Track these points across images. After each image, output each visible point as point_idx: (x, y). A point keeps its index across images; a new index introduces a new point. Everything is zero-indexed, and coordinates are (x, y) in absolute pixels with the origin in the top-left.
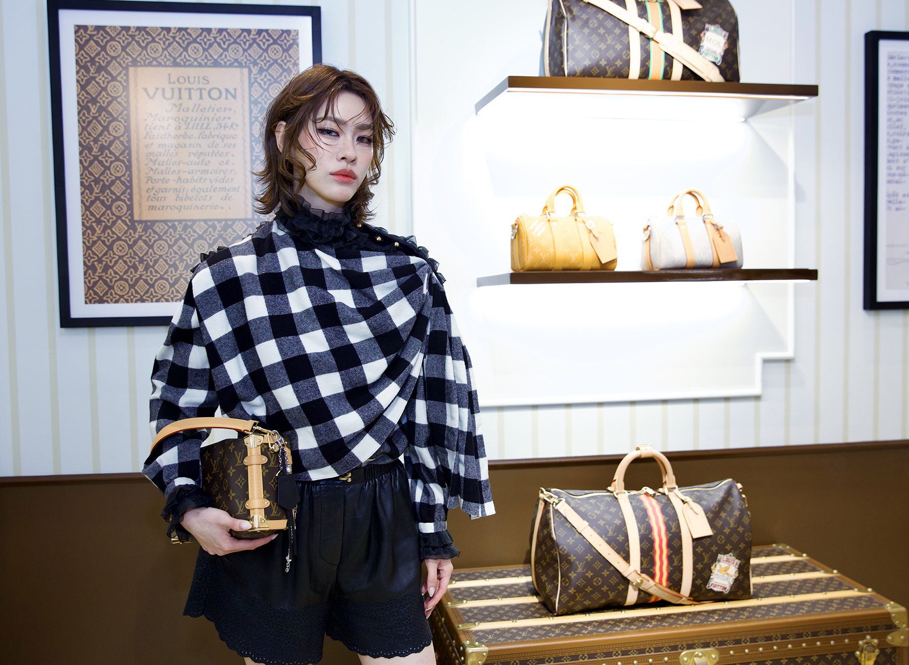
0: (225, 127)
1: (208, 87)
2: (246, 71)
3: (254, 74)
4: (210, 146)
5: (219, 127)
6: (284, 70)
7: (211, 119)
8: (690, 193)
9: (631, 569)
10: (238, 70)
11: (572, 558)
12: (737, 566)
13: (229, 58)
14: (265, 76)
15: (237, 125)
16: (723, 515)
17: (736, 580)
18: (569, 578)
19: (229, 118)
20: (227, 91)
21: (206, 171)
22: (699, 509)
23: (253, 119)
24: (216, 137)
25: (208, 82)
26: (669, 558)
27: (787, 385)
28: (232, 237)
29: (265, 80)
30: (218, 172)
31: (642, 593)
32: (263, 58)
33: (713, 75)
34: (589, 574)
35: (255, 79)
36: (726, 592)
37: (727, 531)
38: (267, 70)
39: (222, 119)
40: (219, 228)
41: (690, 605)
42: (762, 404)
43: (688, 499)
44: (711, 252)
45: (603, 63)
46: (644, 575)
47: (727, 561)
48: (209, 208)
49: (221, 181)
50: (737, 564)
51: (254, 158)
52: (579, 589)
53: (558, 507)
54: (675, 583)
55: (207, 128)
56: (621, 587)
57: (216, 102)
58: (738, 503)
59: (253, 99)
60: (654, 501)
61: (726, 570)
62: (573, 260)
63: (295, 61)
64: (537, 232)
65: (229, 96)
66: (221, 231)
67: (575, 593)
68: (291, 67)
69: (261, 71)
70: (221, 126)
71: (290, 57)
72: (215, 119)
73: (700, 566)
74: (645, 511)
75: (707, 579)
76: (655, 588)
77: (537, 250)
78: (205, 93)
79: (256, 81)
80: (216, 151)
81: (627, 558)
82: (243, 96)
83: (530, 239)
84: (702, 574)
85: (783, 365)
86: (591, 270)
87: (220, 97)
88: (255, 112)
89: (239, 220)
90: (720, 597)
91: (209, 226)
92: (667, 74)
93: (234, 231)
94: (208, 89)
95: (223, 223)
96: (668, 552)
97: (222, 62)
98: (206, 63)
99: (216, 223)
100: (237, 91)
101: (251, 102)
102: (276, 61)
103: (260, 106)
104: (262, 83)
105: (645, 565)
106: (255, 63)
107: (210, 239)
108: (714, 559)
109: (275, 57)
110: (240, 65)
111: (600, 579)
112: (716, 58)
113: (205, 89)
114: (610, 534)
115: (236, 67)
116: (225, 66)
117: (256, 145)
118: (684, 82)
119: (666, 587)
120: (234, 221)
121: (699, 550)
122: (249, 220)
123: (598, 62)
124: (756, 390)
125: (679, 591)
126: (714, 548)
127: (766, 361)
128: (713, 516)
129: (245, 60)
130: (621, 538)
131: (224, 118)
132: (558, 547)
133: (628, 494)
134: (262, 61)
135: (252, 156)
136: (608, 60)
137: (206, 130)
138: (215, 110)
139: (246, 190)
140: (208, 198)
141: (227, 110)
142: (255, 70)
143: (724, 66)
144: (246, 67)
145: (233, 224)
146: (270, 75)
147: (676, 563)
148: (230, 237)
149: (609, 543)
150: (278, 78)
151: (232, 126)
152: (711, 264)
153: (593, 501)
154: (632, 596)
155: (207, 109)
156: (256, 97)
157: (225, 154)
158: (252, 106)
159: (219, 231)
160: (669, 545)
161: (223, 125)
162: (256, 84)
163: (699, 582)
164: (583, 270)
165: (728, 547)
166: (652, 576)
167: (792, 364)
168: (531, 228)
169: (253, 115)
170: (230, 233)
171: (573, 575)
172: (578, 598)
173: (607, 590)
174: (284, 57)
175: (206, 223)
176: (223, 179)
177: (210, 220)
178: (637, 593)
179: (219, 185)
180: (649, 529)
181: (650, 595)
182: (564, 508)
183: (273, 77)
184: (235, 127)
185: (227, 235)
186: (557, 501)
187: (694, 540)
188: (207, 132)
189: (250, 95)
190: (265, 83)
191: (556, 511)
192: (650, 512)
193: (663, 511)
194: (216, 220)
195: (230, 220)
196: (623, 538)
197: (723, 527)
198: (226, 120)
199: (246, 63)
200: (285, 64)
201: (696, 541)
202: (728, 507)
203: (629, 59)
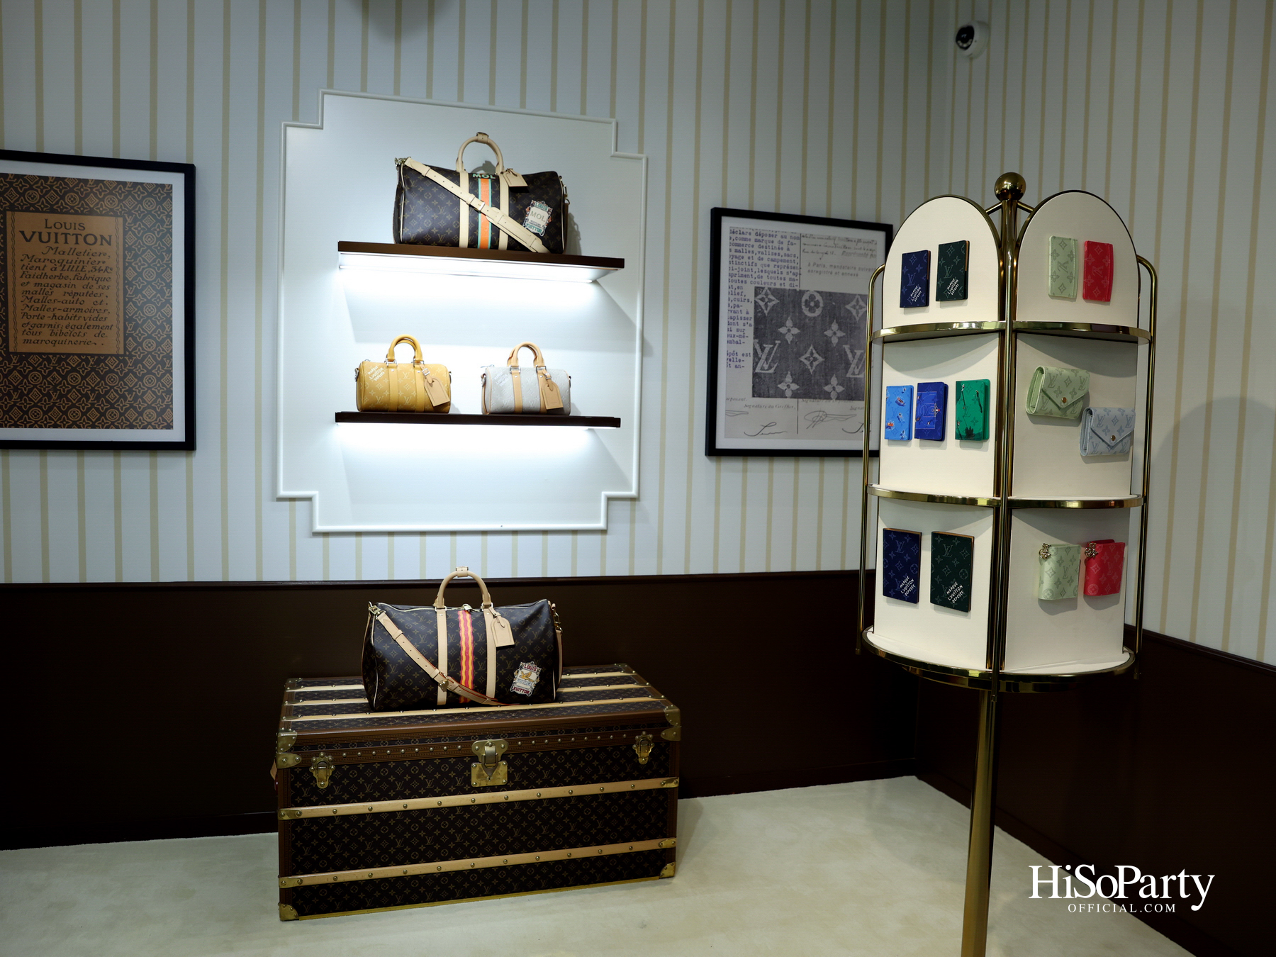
0: (99, 271)
1: (84, 233)
2: (121, 220)
3: (129, 224)
4: (85, 287)
5: (94, 270)
6: (157, 221)
7: (86, 262)
8: (528, 346)
9: (439, 672)
10: (113, 219)
11: (387, 661)
12: (538, 673)
13: (104, 207)
14: (139, 226)
15: (111, 269)
16: (529, 629)
17: (537, 685)
18: (384, 678)
19: (104, 262)
20: (102, 237)
21: (81, 310)
22: (505, 622)
23: (127, 264)
24: (91, 279)
25: (84, 228)
26: (475, 664)
27: (633, 521)
28: (105, 370)
29: (139, 229)
30: (92, 311)
31: (451, 694)
32: (137, 209)
33: (536, 245)
34: (401, 676)
35: (130, 228)
36: (529, 695)
37: (530, 642)
38: (141, 220)
39: (97, 262)
40: (92, 362)
41: (497, 706)
42: (608, 537)
43: (498, 614)
44: (539, 400)
45: (435, 231)
46: (450, 678)
47: (529, 668)
48: (82, 343)
49: (95, 319)
50: (538, 671)
51: (127, 299)
52: (393, 689)
53: (378, 618)
54: (480, 685)
55: (82, 271)
56: (431, 688)
57: (91, 247)
58: (545, 620)
59: (127, 246)
60: (468, 615)
61: (527, 676)
62: (407, 402)
63: (168, 213)
64: (375, 377)
65: (104, 242)
66: (94, 365)
67: (389, 692)
68: (164, 218)
69: (135, 220)
70: (96, 270)
71: (164, 209)
72: (89, 263)
73: (503, 672)
74: (458, 623)
75: (511, 683)
76: (460, 689)
77: (372, 393)
78: (81, 239)
79: (130, 229)
80: (90, 292)
81: (435, 664)
82: (118, 243)
83: (367, 383)
84: (505, 678)
85: (629, 503)
86: (425, 412)
87: (95, 243)
88: (128, 257)
89: (112, 355)
90: (522, 699)
91: (83, 360)
92: (495, 243)
93: (106, 365)
94: (83, 235)
95: (96, 357)
96: (473, 659)
97: (98, 211)
98: (82, 211)
99: (89, 357)
100: (112, 237)
101: (125, 249)
102: (150, 212)
103: (133, 252)
104: (136, 231)
105: (451, 670)
106: (130, 214)
107: (83, 372)
108: (517, 666)
109: (149, 209)
110: (116, 215)
111: (411, 680)
112: (540, 230)
113: (81, 235)
114: (422, 641)
115: (111, 216)
116: (101, 215)
117: (129, 288)
118: (509, 251)
119: (473, 690)
120: (106, 356)
121: (503, 657)
122: (121, 355)
123: (430, 230)
124: (601, 525)
125: (484, 692)
126: (517, 657)
127: (610, 499)
128: (518, 630)
129: (120, 210)
130: (431, 646)
131: (99, 262)
132: (375, 651)
133: (446, 610)
134: (137, 211)
135: (125, 297)
136: (439, 228)
137: (81, 273)
138: (90, 254)
139: (118, 329)
140: (82, 334)
141: (102, 255)
142: (129, 220)
143: (547, 237)
144: (120, 216)
145: (106, 358)
146: (143, 224)
147: (480, 668)
148: (102, 371)
149: (419, 650)
150: (151, 228)
151: (106, 270)
152: (539, 410)
153: (415, 615)
154: (442, 696)
155: (82, 253)
156: (130, 244)
157: (99, 295)
158: (126, 252)
159: (92, 365)
160: (475, 653)
161: (97, 268)
162: (130, 232)
163: (502, 685)
164: (417, 412)
165: (530, 656)
166: (458, 679)
167: (637, 503)
168: (369, 373)
169: (127, 260)
170: (102, 366)
171: (387, 676)
172: (393, 697)
173: (418, 690)
174: (157, 209)
175: (80, 358)
176: (97, 318)
177: (83, 355)
178: (446, 693)
179: (92, 323)
180: (458, 638)
181: (458, 696)
182: (383, 619)
183: (146, 226)
184: (109, 270)
185: (99, 369)
186: (379, 613)
187: (498, 649)
188: (82, 274)
189: (125, 243)
190: (139, 232)
191: (377, 621)
192: (462, 625)
193: (473, 624)
194: (89, 355)
195: (102, 355)
196: (433, 645)
197: (527, 639)
198: (101, 264)
199: (121, 212)
200: (159, 216)
201: (500, 650)
202: (535, 623)
203: (459, 228)
